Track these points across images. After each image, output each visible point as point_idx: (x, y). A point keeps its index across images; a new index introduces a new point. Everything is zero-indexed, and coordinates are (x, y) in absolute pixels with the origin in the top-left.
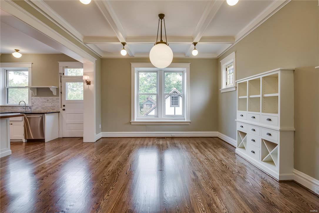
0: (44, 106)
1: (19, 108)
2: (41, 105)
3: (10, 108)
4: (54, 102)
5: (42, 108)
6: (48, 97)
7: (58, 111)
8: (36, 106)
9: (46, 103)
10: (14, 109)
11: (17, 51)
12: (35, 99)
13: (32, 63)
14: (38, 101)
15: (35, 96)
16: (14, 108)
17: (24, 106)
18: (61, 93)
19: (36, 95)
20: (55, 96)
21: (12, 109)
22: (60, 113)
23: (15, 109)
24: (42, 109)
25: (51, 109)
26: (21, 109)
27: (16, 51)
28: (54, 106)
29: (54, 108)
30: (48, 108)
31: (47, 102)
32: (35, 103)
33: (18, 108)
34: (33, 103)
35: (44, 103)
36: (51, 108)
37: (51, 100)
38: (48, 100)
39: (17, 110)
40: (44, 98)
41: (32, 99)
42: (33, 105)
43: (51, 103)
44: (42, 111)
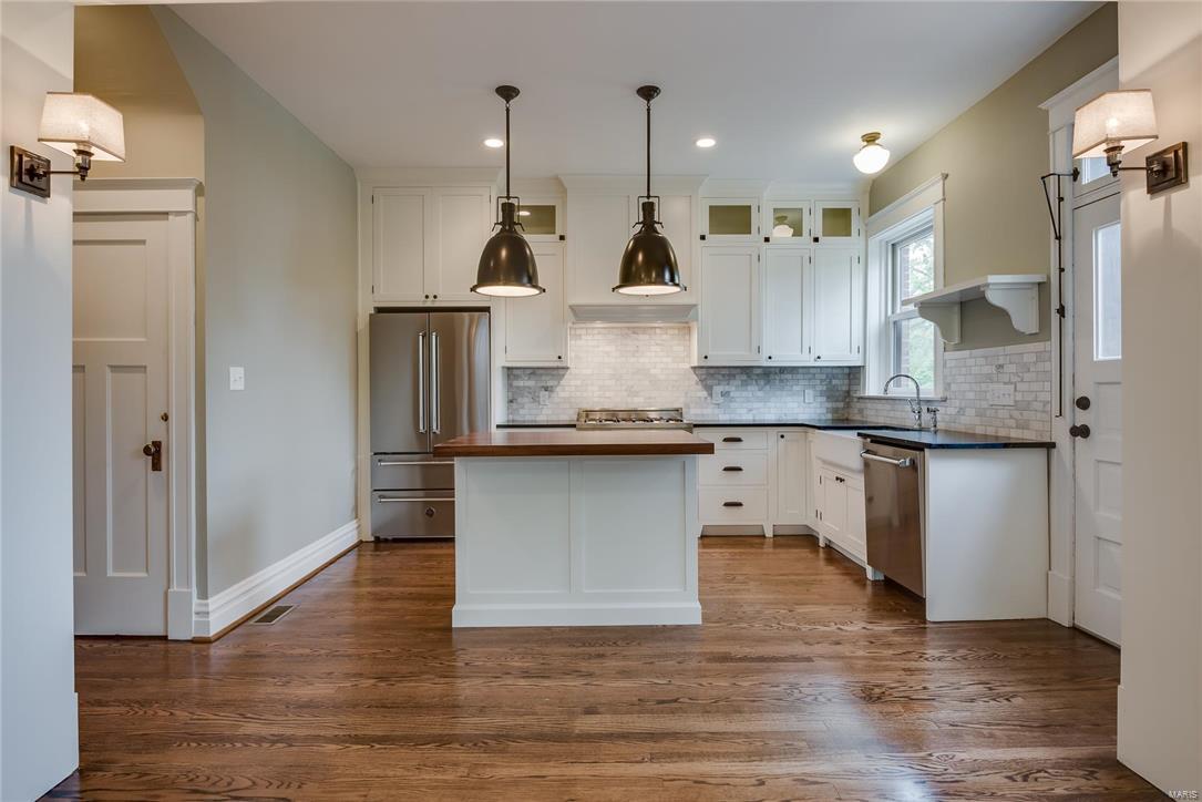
0: (985, 405)
2: (973, 396)
3: (889, 407)
4: (1027, 376)
5: (980, 413)
6: (1000, 350)
7: (1046, 439)
8: (957, 403)
9: (991, 386)
10: (896, 414)
11: (871, 139)
12: (953, 364)
13: (946, 177)
14: (964, 370)
15: (956, 347)
16: (896, 406)
17: (915, 401)
18: (1061, 311)
19: (958, 341)
20: (1033, 337)
21: (892, 414)
22: (1054, 451)
23: (899, 414)
25: (1012, 423)
27: (865, 143)
28: (1028, 403)
29: (1026, 415)
30: (1001, 413)
31: (995, 378)
32: (953, 386)
34: (949, 385)
35: (984, 387)
36: (1011, 417)
37: (1014, 368)
38: (1001, 366)
39: (903, 415)
40: (986, 357)
41: (945, 365)
42: (948, 394)
43: (1010, 383)
44: (979, 430)
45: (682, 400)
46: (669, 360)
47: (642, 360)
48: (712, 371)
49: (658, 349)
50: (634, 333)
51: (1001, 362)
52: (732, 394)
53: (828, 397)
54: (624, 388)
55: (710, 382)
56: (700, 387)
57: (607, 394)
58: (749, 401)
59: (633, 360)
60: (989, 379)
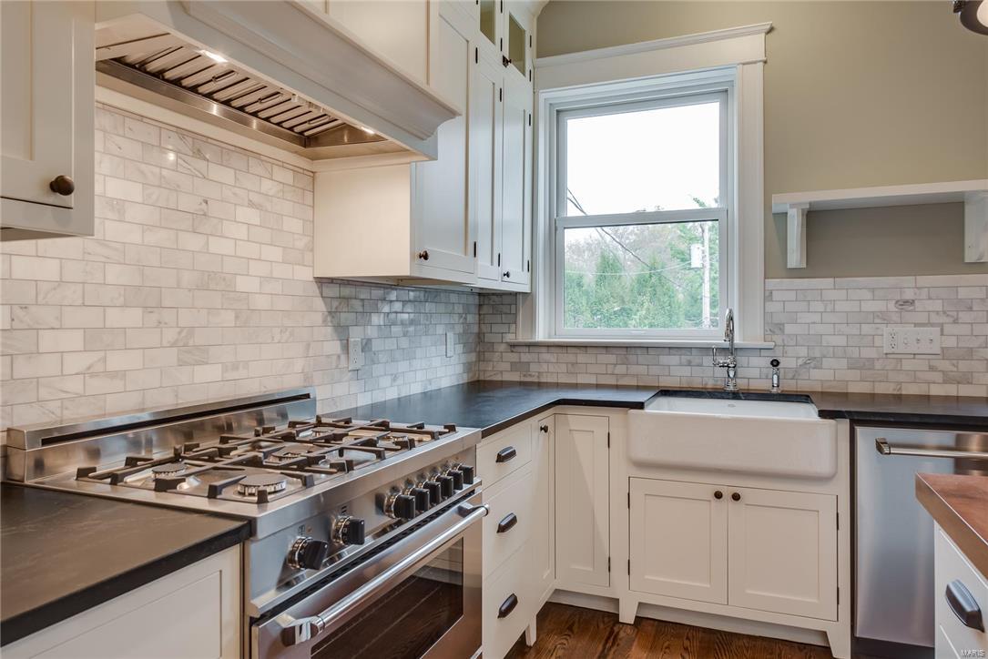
0: (869, 353)
1: (673, 359)
2: (841, 341)
3: (611, 358)
4: (964, 317)
5: (854, 365)
6: (908, 281)
8: (803, 352)
9: (886, 330)
10: (634, 369)
12: (792, 295)
14: (819, 306)
15: (795, 273)
16: (632, 358)
17: (722, 350)
19: (805, 266)
20: (976, 267)
21: (621, 369)
23: (642, 369)
24: (855, 375)
25: (938, 377)
26: (686, 371)
28: (971, 350)
29: (964, 366)
30: (908, 365)
31: (895, 318)
32: (789, 329)
33: (665, 359)
34: (781, 327)
35: (866, 329)
36: (932, 369)
37: (938, 306)
38: (912, 302)
39: (654, 370)
40: (873, 290)
41: (768, 297)
42: (777, 339)
43: (933, 325)
44: (854, 388)
45: (299, 365)
46: (275, 254)
47: (216, 245)
48: (347, 291)
49: (252, 216)
50: (198, 153)
51: (909, 295)
52: (376, 345)
53: (465, 345)
54: (170, 335)
55: (345, 317)
56: (329, 330)
57: (116, 361)
58: (393, 360)
59: (192, 242)
60: (884, 318)
